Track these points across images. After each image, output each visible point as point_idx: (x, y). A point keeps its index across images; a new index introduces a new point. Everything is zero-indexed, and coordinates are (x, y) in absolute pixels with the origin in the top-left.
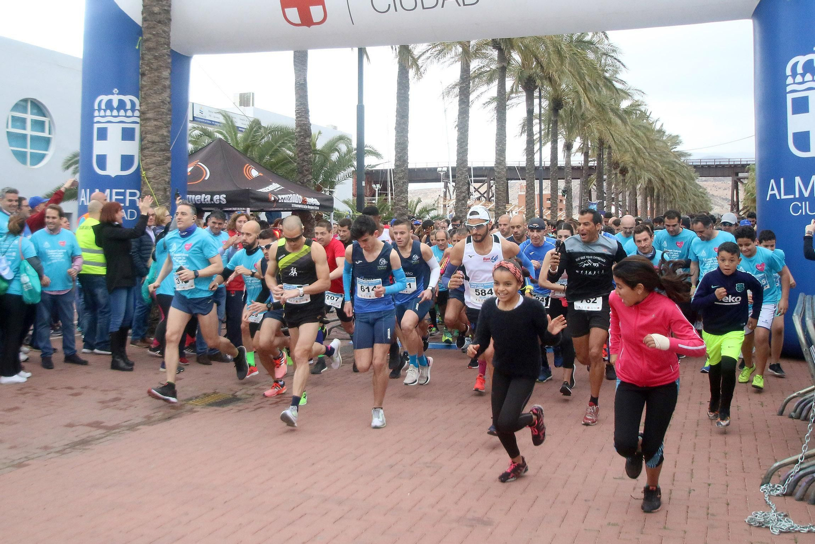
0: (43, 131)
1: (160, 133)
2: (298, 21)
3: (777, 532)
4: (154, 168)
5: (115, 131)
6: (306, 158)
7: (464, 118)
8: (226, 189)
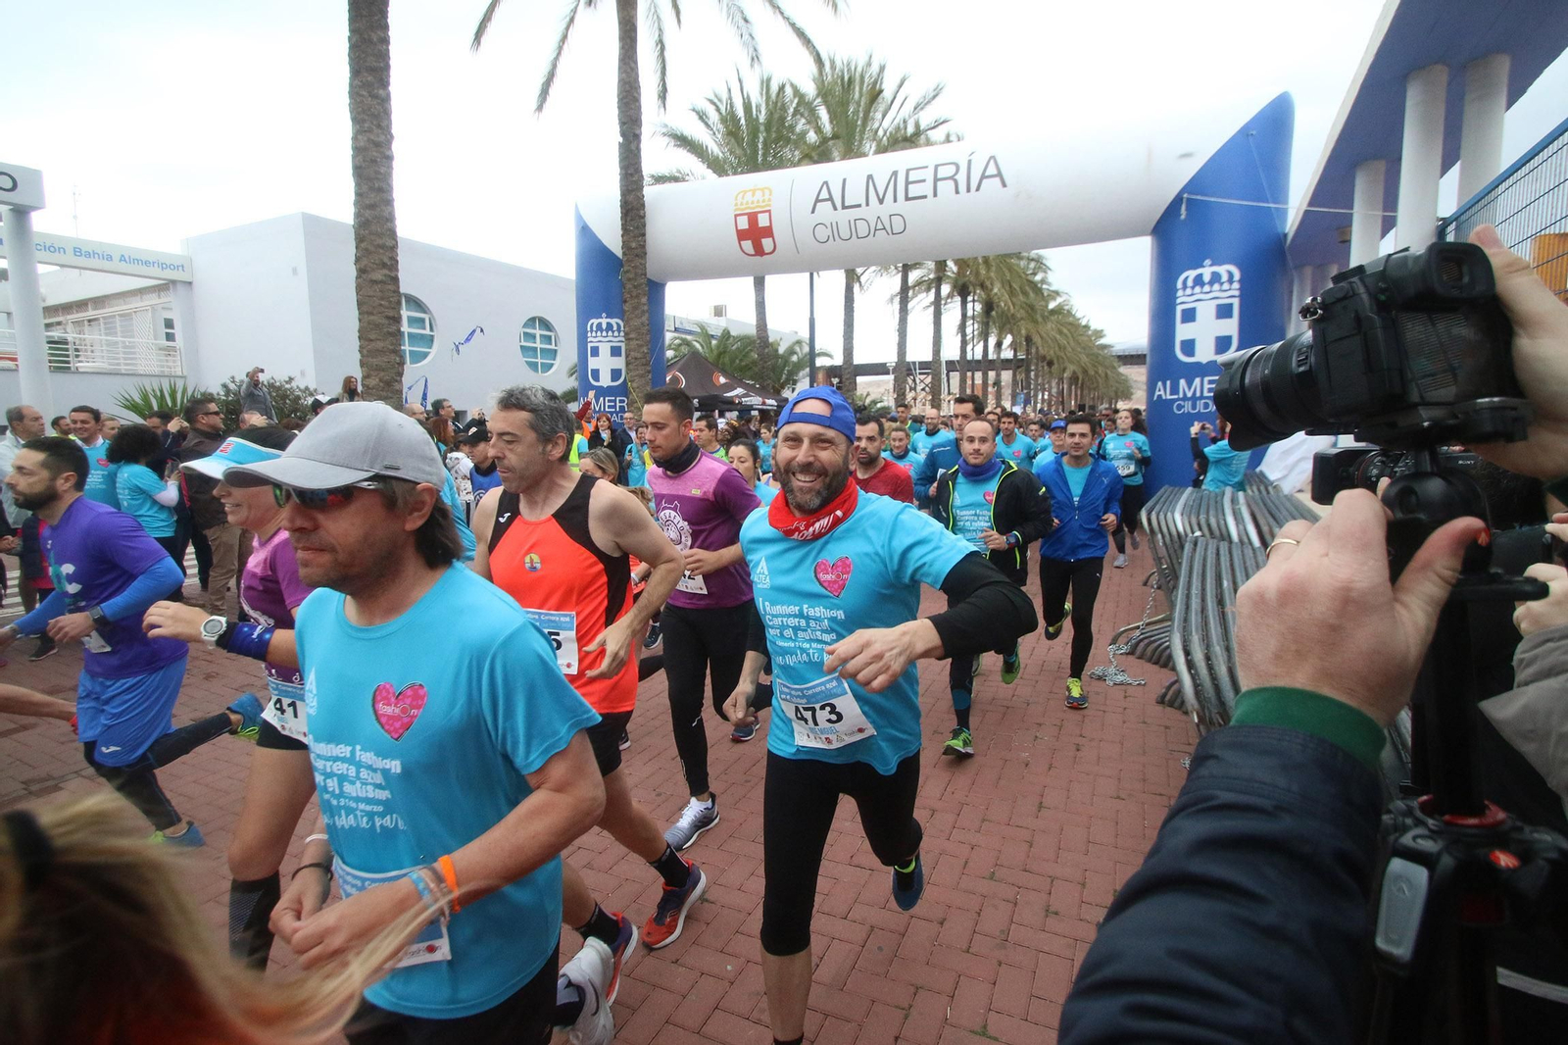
0: (551, 344)
1: (642, 350)
2: (753, 253)
3: (1112, 683)
4: (637, 379)
5: (605, 349)
6: (765, 365)
7: (903, 324)
8: (699, 395)
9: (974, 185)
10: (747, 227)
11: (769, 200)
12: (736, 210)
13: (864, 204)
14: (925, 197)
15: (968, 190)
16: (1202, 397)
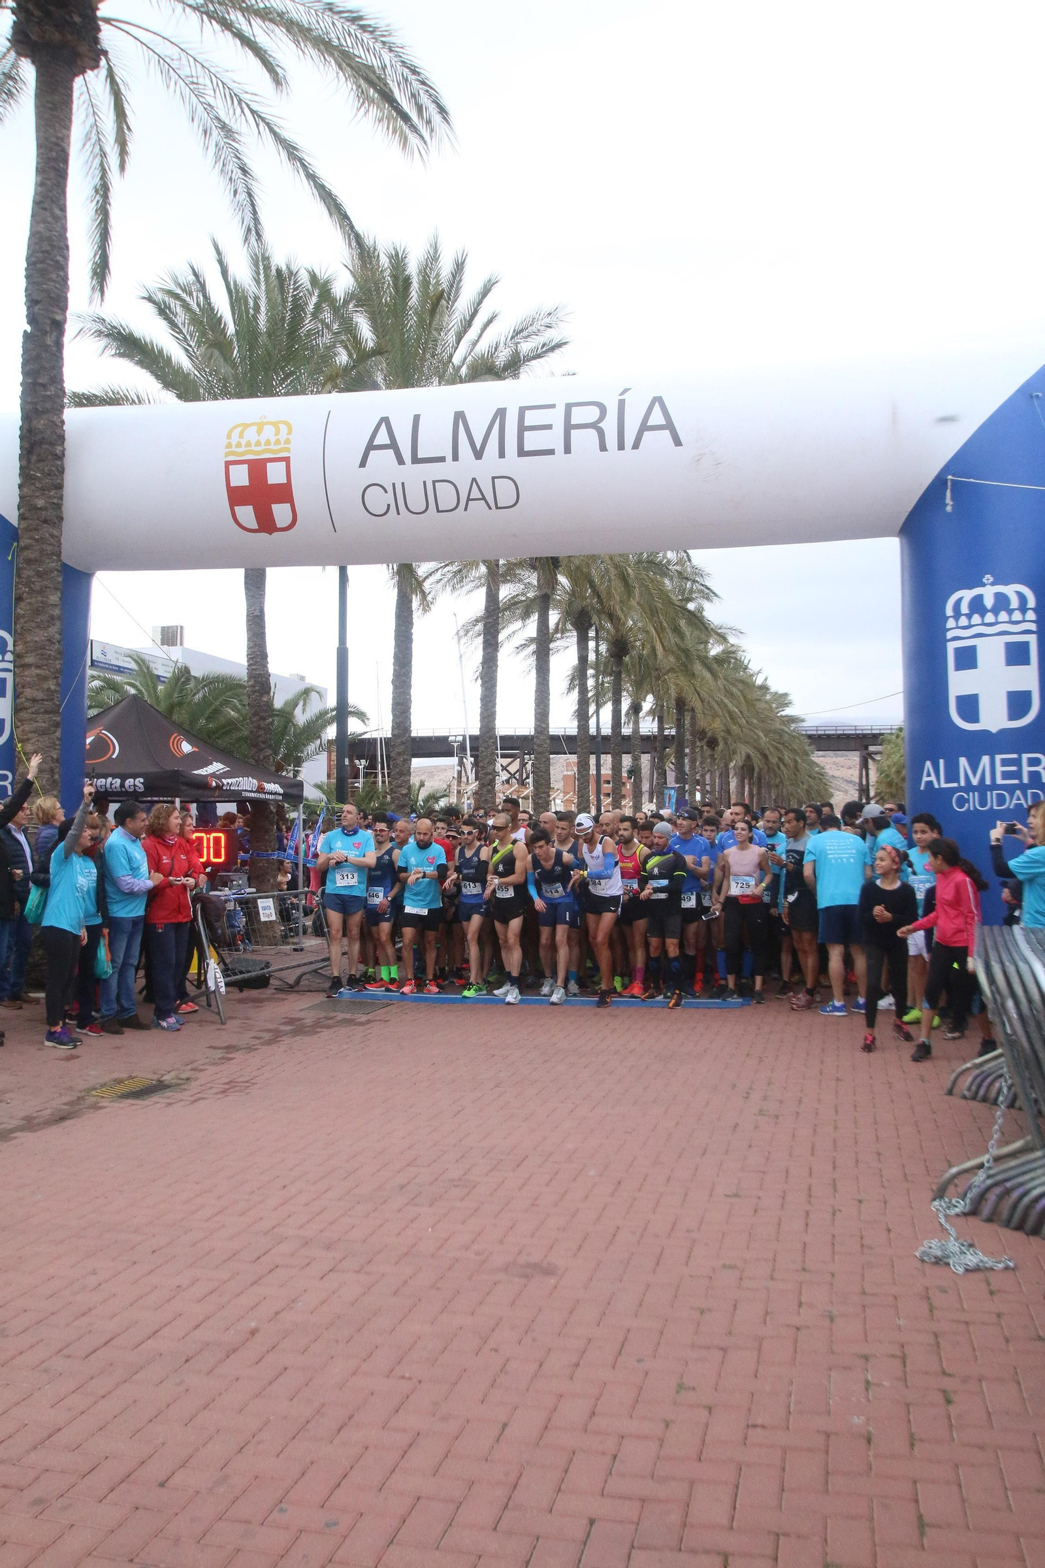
1: (45, 686)
2: (256, 527)
3: (961, 1270)
4: (34, 737)
6: (262, 724)
7: (491, 667)
8: (144, 770)
9: (630, 438)
10: (247, 484)
11: (288, 441)
12: (227, 455)
13: (449, 457)
14: (551, 452)
15: (621, 447)
16: (994, 786)
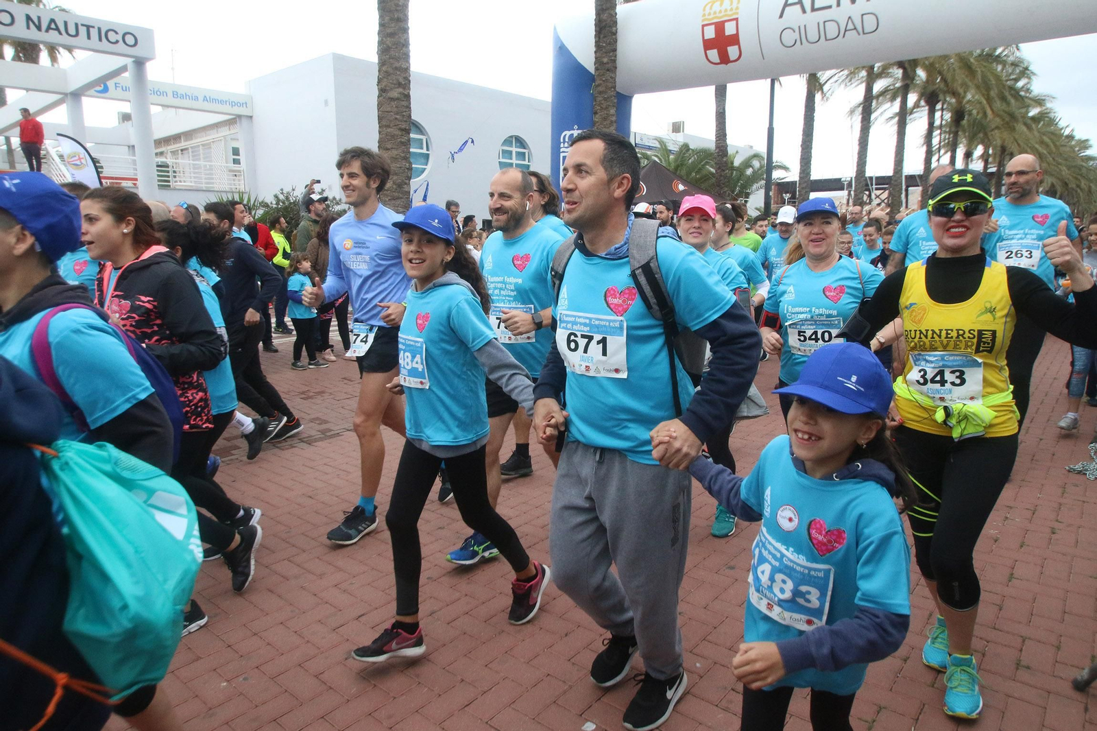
0: (524, 160)
2: (718, 61)
3: (1092, 477)
10: (714, 36)
11: (737, 8)
12: (703, 20)
